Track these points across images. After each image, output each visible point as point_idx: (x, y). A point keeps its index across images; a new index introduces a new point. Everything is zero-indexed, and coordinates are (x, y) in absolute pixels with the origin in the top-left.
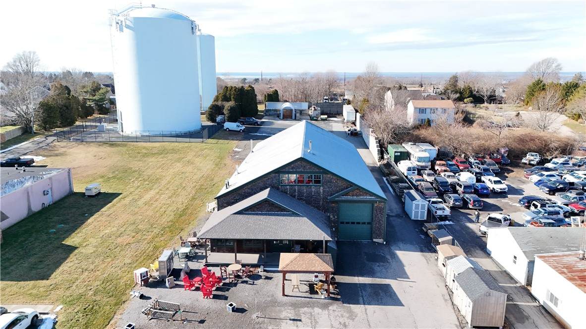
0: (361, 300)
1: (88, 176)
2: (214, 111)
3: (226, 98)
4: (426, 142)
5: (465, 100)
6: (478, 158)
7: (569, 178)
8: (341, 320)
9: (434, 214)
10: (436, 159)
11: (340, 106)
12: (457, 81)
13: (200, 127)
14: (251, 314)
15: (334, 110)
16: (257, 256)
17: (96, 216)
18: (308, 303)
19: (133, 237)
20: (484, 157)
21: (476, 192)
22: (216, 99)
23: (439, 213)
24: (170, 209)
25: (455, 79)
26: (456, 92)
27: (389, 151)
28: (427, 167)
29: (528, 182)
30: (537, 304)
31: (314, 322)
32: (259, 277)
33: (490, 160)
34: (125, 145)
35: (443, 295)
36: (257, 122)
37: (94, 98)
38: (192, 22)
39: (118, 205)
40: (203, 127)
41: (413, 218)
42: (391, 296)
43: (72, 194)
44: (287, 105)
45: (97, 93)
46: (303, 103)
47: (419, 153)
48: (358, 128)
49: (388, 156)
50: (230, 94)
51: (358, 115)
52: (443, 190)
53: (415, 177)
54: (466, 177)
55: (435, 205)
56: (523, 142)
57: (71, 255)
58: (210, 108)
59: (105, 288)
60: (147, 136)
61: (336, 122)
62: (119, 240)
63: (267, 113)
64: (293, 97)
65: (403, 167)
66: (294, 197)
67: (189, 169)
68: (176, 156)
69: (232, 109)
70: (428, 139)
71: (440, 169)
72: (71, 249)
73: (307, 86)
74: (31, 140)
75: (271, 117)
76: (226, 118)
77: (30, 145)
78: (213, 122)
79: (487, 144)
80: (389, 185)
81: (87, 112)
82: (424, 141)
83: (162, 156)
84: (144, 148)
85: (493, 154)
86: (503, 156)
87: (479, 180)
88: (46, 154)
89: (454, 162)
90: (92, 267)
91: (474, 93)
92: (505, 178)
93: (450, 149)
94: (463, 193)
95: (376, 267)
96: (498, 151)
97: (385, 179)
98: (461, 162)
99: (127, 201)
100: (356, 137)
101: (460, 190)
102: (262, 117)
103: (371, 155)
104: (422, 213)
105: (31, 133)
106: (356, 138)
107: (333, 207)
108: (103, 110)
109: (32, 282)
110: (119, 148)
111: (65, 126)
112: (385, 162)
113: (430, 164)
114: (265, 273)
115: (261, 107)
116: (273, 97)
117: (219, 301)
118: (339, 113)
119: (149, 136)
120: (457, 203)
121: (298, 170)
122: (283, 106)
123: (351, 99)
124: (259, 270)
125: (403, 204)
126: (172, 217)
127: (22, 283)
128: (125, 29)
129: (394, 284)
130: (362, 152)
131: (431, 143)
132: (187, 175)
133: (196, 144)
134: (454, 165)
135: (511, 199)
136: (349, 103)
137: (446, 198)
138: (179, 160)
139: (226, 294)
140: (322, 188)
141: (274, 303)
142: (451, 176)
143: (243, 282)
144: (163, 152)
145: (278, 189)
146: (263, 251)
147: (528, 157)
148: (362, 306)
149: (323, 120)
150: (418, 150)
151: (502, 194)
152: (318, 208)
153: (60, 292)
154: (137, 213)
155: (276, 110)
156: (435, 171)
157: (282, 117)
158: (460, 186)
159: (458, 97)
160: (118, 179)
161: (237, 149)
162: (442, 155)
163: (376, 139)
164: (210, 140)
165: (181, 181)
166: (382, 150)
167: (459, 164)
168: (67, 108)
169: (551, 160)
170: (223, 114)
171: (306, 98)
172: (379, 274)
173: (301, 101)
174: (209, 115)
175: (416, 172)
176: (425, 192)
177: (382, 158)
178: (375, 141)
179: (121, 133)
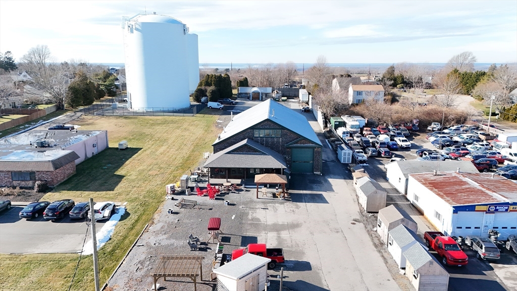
0: (304, 200)
1: (115, 138)
2: (199, 94)
3: (208, 84)
4: (359, 115)
5: (398, 86)
6: (395, 126)
7: (456, 139)
8: (292, 209)
9: (356, 159)
10: (364, 127)
11: (298, 91)
12: (394, 71)
13: (189, 106)
14: (238, 206)
15: (292, 94)
16: (240, 180)
17: (130, 160)
18: (272, 202)
19: (159, 171)
20: (400, 125)
21: (389, 147)
22: (201, 85)
23: (360, 158)
24: (179, 156)
25: (392, 69)
26: (391, 80)
27: (331, 122)
28: (357, 132)
29: (428, 142)
30: (409, 203)
31: (276, 210)
32: (243, 190)
33: (404, 127)
34: (136, 118)
35: (354, 199)
36: (232, 102)
37: (105, 83)
38: (184, 25)
39: (142, 154)
40: (192, 106)
41: (342, 162)
42: (322, 199)
43: (108, 148)
44: (255, 89)
45: (107, 80)
46: (268, 88)
47: (352, 122)
48: (310, 107)
49: (331, 125)
50: (211, 81)
51: (310, 96)
52: (365, 146)
53: (347, 138)
54: (383, 138)
55: (358, 154)
56: (430, 115)
57: (123, 180)
58: (196, 91)
59: (149, 195)
60: (151, 112)
61: (293, 102)
62: (150, 173)
63: (240, 95)
64: (259, 83)
65: (340, 132)
66: (263, 144)
67: (187, 133)
68: (175, 125)
69: (213, 92)
70: (360, 113)
71: (366, 133)
72: (121, 177)
73: (271, 74)
74: (65, 114)
75: (242, 99)
76: (208, 99)
77: (65, 118)
78: (198, 102)
79: (403, 116)
80: (329, 144)
81: (100, 95)
82: (357, 114)
83: (165, 125)
84: (151, 120)
85: (407, 124)
86: (414, 125)
87: (392, 140)
88: (79, 124)
89: (378, 129)
90: (138, 185)
91: (405, 80)
92: (412, 139)
93: (375, 120)
94: (380, 147)
95: (314, 186)
96: (411, 122)
97: (327, 140)
98: (382, 129)
99: (148, 152)
100: (309, 113)
101: (378, 145)
102: (235, 99)
103: (318, 126)
104: (349, 158)
105: (63, 109)
106: (307, 114)
107: (288, 151)
108: (112, 94)
109: (104, 192)
110: (132, 120)
111: (86, 105)
112: (328, 129)
113: (359, 130)
114: (246, 189)
115: (235, 92)
116: (244, 83)
117: (219, 201)
118: (297, 96)
119: (153, 112)
120: (374, 153)
121: (266, 127)
122: (252, 90)
123: (306, 85)
124: (242, 187)
125: (337, 154)
126: (181, 161)
127: (98, 192)
128: (134, 31)
129: (324, 194)
130: (312, 123)
131: (362, 116)
132: (186, 137)
133: (188, 118)
134: (377, 131)
135: (413, 152)
136: (304, 87)
137: (367, 150)
138: (178, 128)
139: (223, 197)
140: (281, 139)
141: (252, 201)
142: (374, 137)
143: (232, 192)
144: (165, 123)
145: (253, 139)
146: (244, 178)
147: (433, 125)
148: (304, 203)
149: (283, 101)
150: (351, 120)
151: (407, 149)
152: (278, 152)
153: (123, 196)
154: (157, 159)
155: (246, 94)
156: (363, 135)
157: (251, 98)
158: (378, 143)
159: (393, 84)
160: (137, 140)
161: (219, 121)
162: (369, 124)
163: (322, 113)
164: (198, 115)
165: (182, 141)
166: (326, 121)
167: (381, 130)
168: (88, 91)
169: (449, 127)
170: (206, 96)
171: (270, 84)
172: (316, 189)
173: (266, 86)
174: (196, 96)
175: (349, 135)
176: (353, 147)
177: (326, 126)
178: (321, 114)
179: (131, 110)
